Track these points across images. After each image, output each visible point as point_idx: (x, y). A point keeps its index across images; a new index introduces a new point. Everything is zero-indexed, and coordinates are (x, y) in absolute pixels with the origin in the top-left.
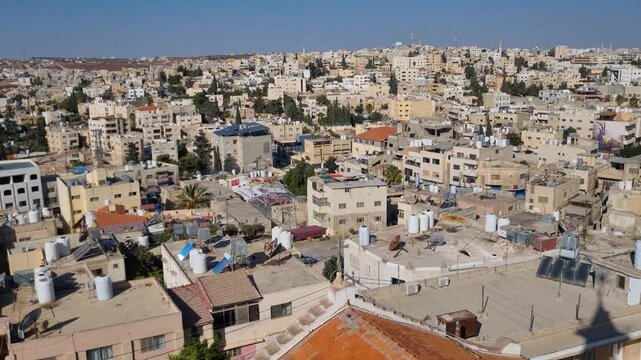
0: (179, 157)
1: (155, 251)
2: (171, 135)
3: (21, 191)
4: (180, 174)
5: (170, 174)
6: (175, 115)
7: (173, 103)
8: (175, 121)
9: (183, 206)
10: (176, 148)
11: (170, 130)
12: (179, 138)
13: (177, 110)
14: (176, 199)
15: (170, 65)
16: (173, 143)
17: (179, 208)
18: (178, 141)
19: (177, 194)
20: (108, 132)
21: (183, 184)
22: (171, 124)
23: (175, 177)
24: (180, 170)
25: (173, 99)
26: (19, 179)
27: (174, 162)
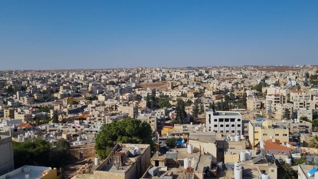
0: (313, 119)
1: (294, 168)
2: (309, 107)
3: (233, 126)
4: (313, 129)
5: (307, 127)
6: (312, 96)
7: (312, 90)
8: (312, 99)
9: (313, 146)
10: (312, 114)
11: (309, 104)
12: (314, 108)
13: (314, 93)
14: (310, 142)
15: (311, 69)
16: (310, 111)
17: (310, 147)
18: (313, 110)
19: (310, 139)
20: (275, 102)
21: (314, 134)
22: (310, 101)
23: (310, 129)
24: (313, 126)
25: (312, 87)
26: (233, 120)
27: (310, 121)
